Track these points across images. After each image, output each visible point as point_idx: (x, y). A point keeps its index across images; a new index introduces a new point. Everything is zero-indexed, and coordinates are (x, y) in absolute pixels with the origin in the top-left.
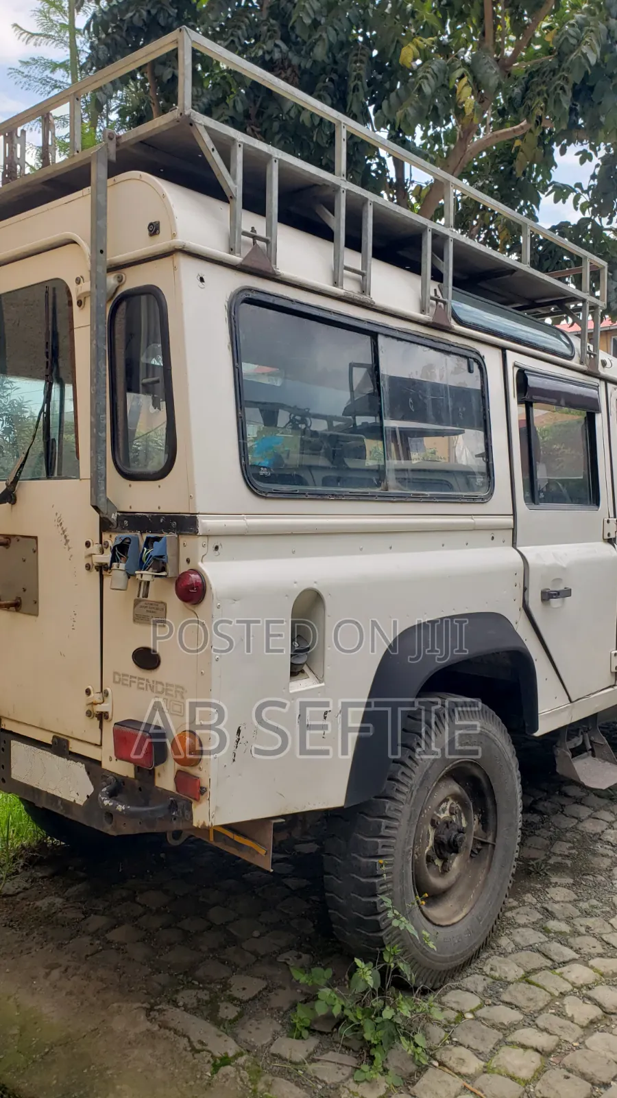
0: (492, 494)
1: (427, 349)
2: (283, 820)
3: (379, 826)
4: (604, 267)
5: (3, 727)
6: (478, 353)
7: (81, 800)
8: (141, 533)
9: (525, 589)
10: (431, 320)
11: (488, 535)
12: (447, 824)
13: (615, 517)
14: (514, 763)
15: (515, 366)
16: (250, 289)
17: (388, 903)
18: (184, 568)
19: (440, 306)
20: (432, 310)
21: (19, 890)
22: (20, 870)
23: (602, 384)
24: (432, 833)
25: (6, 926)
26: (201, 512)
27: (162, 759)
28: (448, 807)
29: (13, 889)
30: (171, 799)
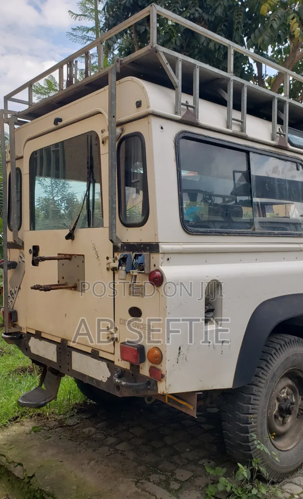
1: (275, 159)
2: (202, 393)
3: (250, 399)
5: (68, 345)
6: (302, 160)
7: (105, 380)
8: (132, 253)
10: (277, 144)
12: (285, 400)
16: (185, 132)
17: (255, 437)
18: (153, 269)
19: (282, 137)
20: (278, 139)
21: (75, 423)
22: (75, 414)
24: (277, 404)
25: (69, 440)
26: (161, 242)
27: (143, 360)
28: (286, 391)
29: (72, 423)
30: (148, 380)
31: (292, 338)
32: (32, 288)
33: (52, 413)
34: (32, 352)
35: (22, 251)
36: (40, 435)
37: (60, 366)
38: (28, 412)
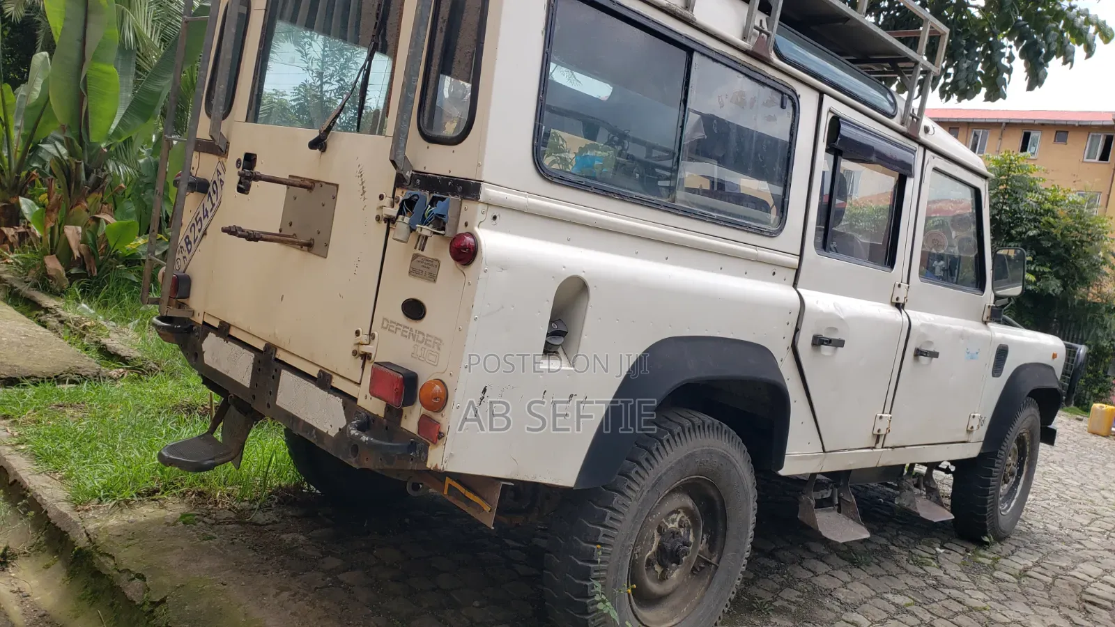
0: (781, 231)
1: (740, 75)
2: (513, 484)
3: (605, 515)
4: (945, 34)
5: (277, 357)
6: (794, 92)
7: (333, 432)
8: (429, 192)
9: (797, 330)
10: (752, 49)
11: (770, 269)
12: (674, 534)
13: (908, 283)
14: (752, 494)
15: (830, 111)
17: (599, 588)
18: (461, 230)
19: (763, 37)
20: (754, 40)
21: (268, 522)
22: (273, 506)
23: (921, 150)
24: (657, 539)
25: (249, 548)
26: (486, 180)
27: (410, 401)
28: (678, 520)
29: (264, 520)
30: (412, 440)
31: (708, 420)
32: (224, 230)
33: (228, 495)
34: (205, 362)
35: (223, 159)
36: (194, 531)
37: (254, 397)
38: (179, 485)
